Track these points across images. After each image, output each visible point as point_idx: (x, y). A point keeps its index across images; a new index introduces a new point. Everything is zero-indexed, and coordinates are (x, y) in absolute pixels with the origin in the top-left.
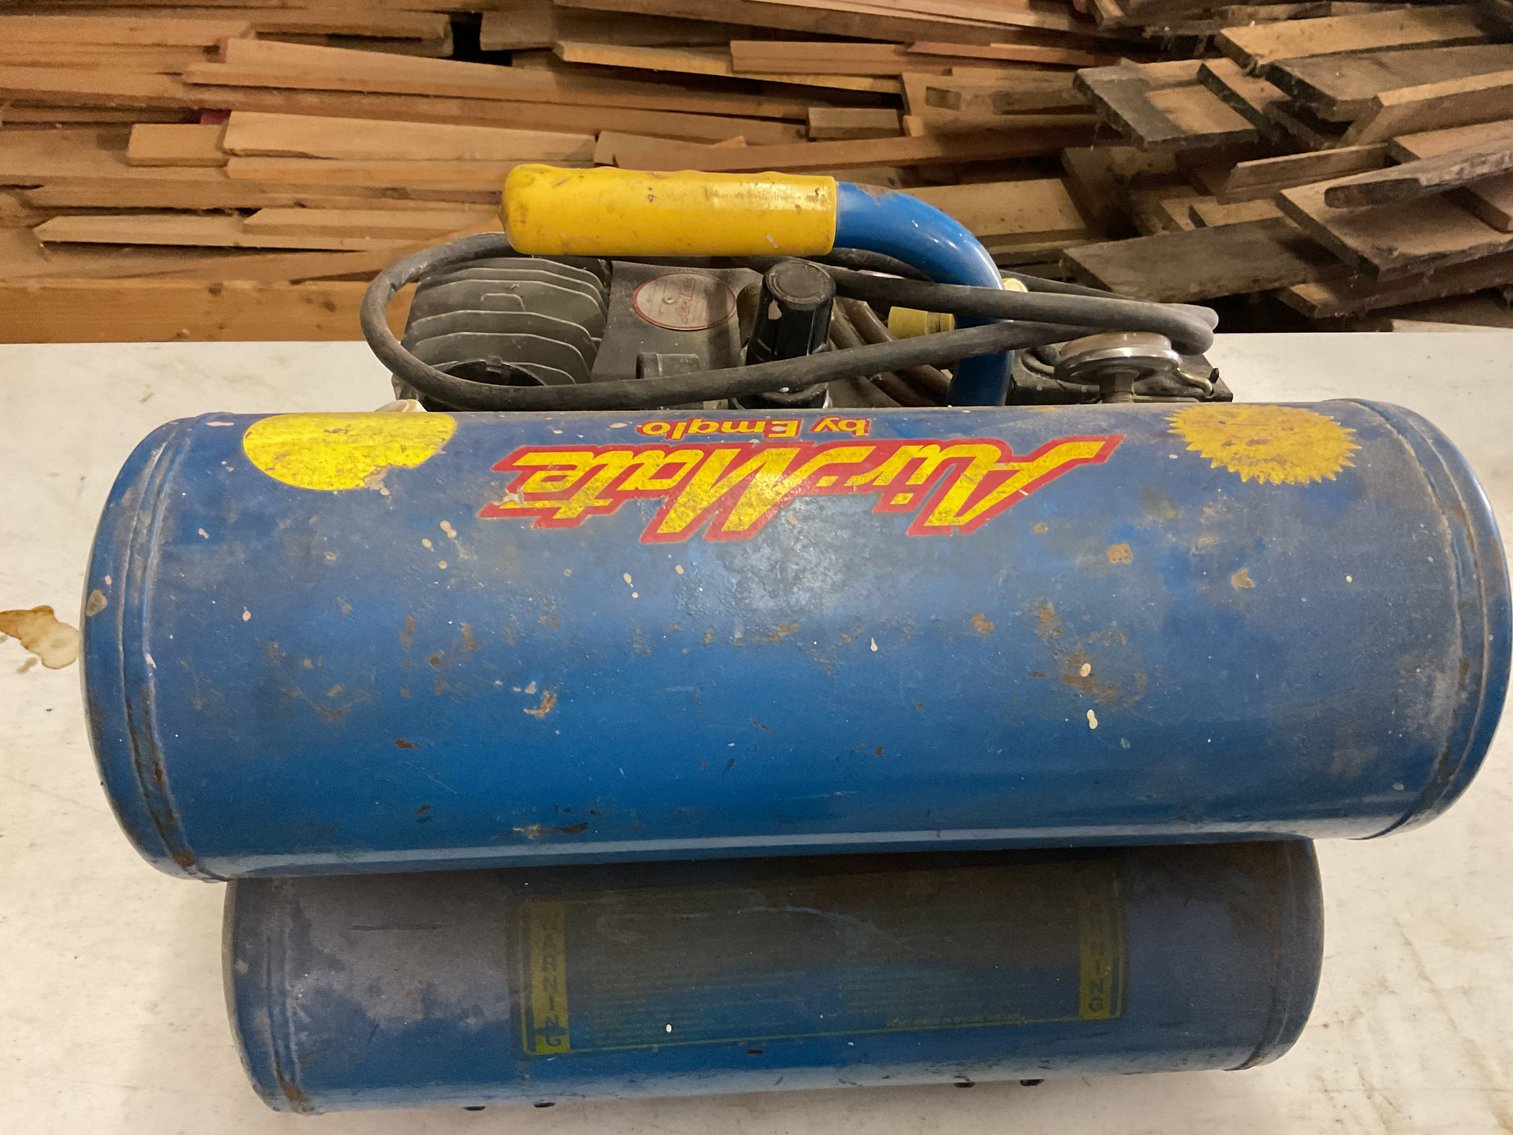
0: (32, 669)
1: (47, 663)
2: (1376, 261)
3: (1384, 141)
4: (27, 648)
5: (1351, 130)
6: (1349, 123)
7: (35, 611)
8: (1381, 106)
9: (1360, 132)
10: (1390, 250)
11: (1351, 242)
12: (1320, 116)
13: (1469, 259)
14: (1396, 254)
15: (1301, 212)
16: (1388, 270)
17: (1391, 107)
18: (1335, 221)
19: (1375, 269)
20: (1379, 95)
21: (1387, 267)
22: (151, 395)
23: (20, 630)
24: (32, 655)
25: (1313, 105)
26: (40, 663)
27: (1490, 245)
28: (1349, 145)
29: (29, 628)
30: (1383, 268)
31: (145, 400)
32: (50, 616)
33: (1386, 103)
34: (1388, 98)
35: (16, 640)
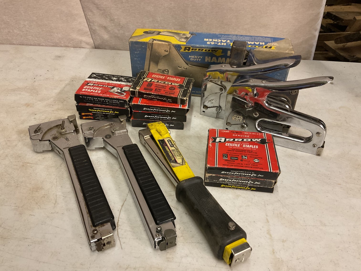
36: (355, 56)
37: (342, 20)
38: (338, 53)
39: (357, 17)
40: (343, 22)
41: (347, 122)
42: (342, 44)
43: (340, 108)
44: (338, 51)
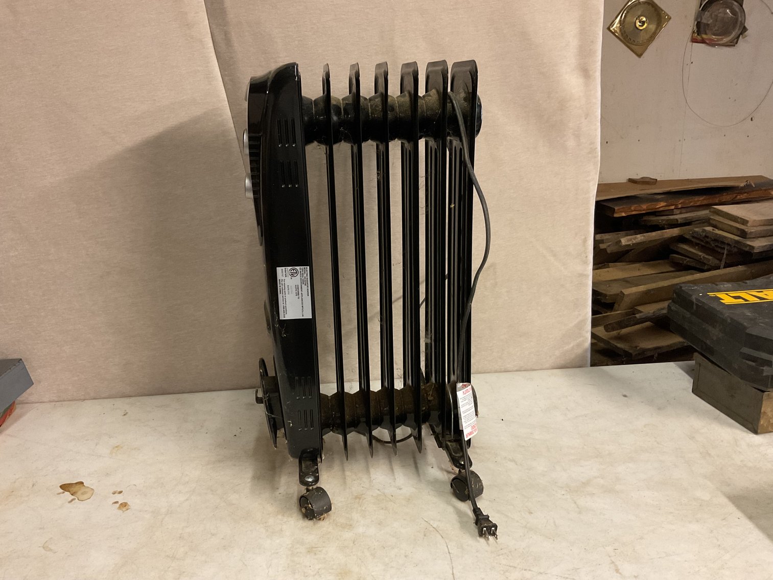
0: (73, 502)
1: (79, 499)
2: (630, 351)
3: (632, 308)
4: (72, 495)
5: (616, 305)
6: (614, 303)
7: (76, 483)
8: (624, 294)
9: (619, 305)
10: (636, 347)
11: (619, 345)
12: (603, 301)
13: (672, 349)
14: (638, 348)
15: (598, 336)
16: (636, 354)
17: (629, 295)
18: (611, 338)
19: (631, 354)
20: (623, 290)
21: (635, 353)
22: (127, 413)
23: (71, 489)
24: (74, 497)
25: (599, 297)
26: (77, 499)
27: (680, 342)
28: (616, 311)
29: (73, 489)
30: (634, 354)
31: (124, 415)
32: (82, 485)
33: (625, 293)
34: (627, 291)
35: (69, 493)
36: (638, 346)
37: (606, 295)
38: (614, 344)
39: (625, 290)
40: (607, 298)
41: (658, 443)
42: (615, 332)
43: (645, 426)
44: (611, 342)
